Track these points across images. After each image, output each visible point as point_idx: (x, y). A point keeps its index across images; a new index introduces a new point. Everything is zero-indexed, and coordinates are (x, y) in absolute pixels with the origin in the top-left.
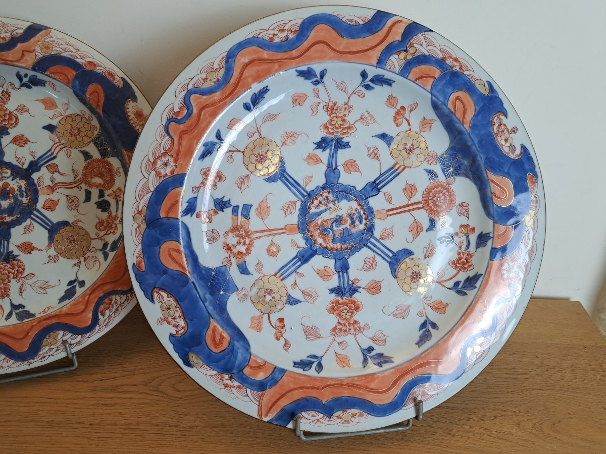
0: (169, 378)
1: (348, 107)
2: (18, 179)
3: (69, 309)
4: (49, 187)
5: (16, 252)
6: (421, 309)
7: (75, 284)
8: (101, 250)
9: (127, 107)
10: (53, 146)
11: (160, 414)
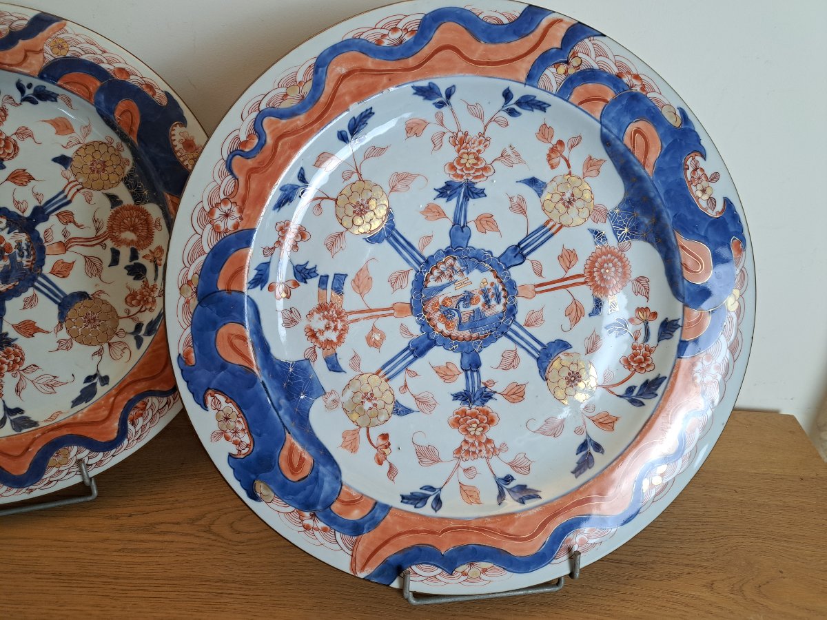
0: (226, 514)
1: (484, 140)
2: (17, 231)
3: (86, 415)
4: (60, 243)
5: (13, 334)
6: (580, 423)
7: (95, 381)
8: (132, 333)
9: (173, 133)
10: (66, 186)
11: (212, 565)
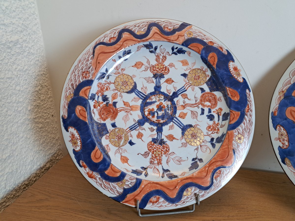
2: (167, 101)
4: (182, 105)
5: (165, 139)
7: (196, 160)
8: (210, 142)
9: (229, 64)
10: (185, 85)
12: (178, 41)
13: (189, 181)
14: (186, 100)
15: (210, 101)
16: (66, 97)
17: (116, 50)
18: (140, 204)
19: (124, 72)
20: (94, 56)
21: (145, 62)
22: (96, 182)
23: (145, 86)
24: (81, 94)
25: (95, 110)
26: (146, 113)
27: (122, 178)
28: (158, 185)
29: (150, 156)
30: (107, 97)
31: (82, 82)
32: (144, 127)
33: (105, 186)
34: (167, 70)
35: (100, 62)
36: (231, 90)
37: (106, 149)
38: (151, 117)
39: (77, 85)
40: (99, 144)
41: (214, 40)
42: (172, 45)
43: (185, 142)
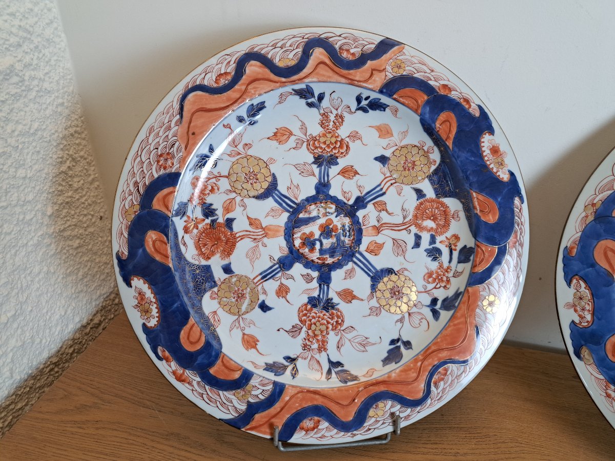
2: (342, 215)
3: (400, 375)
4: (374, 227)
5: (336, 299)
7: (399, 345)
8: (428, 306)
10: (382, 181)
12: (370, 83)
13: (382, 388)
14: (383, 214)
15: (435, 219)
16: (125, 212)
17: (232, 104)
18: (280, 434)
19: (250, 152)
20: (182, 117)
21: (295, 128)
22: (192, 390)
23: (295, 183)
24: (156, 205)
25: (187, 237)
26: (297, 243)
27: (244, 381)
28: (317, 397)
29: (303, 334)
30: (213, 207)
31: (158, 178)
32: (291, 272)
33: (210, 399)
34: (343, 146)
35: (196, 131)
36: (481, 197)
37: (212, 320)
38: (307, 250)
39: (147, 184)
40: (196, 312)
41: (453, 82)
42: (357, 91)
43: (378, 305)
